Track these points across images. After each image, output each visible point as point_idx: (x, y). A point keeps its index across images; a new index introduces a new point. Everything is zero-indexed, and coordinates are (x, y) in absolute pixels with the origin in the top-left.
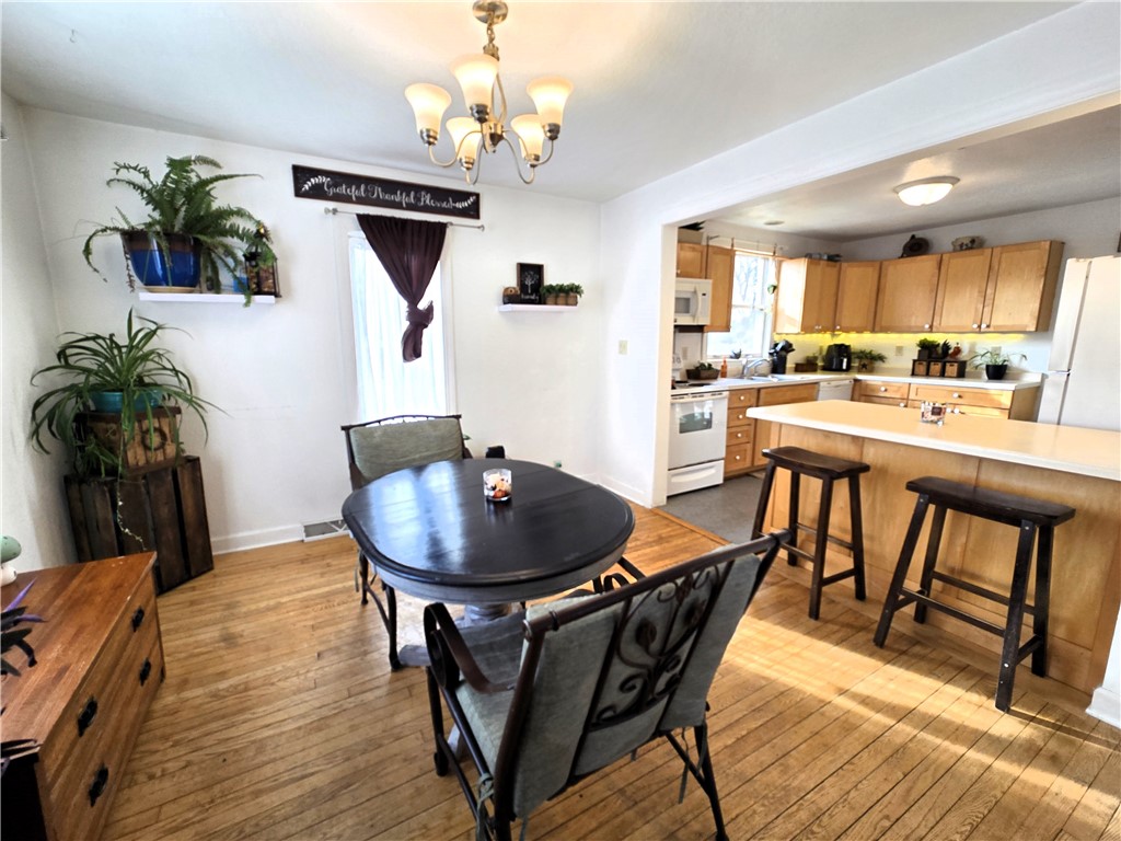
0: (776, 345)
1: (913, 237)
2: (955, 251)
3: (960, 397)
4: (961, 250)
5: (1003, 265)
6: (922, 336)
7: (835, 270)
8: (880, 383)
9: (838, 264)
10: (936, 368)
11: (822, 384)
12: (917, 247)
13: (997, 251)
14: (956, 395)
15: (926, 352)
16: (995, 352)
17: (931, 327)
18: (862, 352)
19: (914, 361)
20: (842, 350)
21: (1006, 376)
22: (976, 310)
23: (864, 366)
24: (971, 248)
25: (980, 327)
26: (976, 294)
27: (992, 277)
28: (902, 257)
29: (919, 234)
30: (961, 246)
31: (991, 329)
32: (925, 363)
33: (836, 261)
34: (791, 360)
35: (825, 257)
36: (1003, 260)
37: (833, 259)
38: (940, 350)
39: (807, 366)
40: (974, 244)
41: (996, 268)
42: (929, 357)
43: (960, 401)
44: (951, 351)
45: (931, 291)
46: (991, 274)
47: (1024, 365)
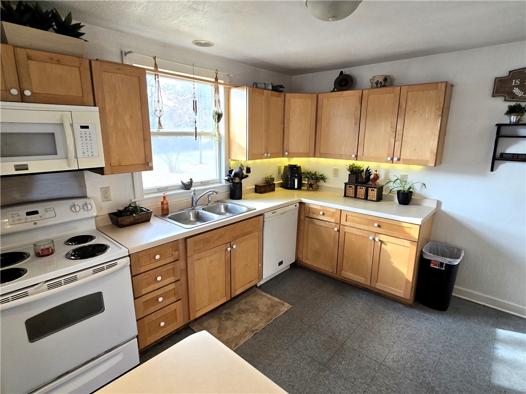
0: (231, 172)
1: (342, 73)
2: (372, 87)
3: (379, 226)
4: (377, 87)
5: (409, 104)
6: (351, 162)
7: (281, 99)
8: (319, 208)
9: (282, 94)
10: (361, 191)
11: (266, 215)
12: (345, 82)
13: (404, 89)
14: (376, 225)
15: (354, 177)
16: (403, 180)
17: (356, 156)
18: (309, 173)
19: (346, 184)
20: (294, 171)
21: (412, 201)
22: (389, 144)
23: (311, 185)
24: (384, 86)
25: (392, 159)
26: (389, 129)
27: (401, 114)
28: (333, 91)
29: (346, 71)
30: (377, 83)
31: (401, 161)
32: (353, 187)
33: (281, 91)
34: (248, 185)
35: (270, 87)
36: (409, 99)
37: (277, 89)
38: (364, 175)
39: (265, 188)
40: (386, 82)
41: (404, 106)
42: (357, 181)
43: (379, 230)
44: (372, 177)
45: (356, 124)
46: (400, 111)
47: (424, 192)
